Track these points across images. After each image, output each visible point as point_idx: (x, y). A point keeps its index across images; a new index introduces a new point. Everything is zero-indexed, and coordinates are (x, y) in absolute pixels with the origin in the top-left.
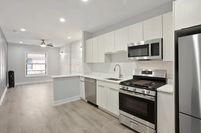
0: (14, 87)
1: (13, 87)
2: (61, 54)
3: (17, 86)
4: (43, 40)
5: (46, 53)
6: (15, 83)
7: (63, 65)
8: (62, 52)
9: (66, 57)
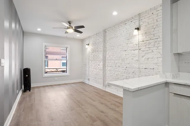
0: (30, 91)
1: (28, 91)
2: (87, 46)
3: (34, 88)
4: (70, 23)
5: (67, 46)
6: (31, 84)
7: (90, 62)
8: (88, 45)
9: (94, 51)
